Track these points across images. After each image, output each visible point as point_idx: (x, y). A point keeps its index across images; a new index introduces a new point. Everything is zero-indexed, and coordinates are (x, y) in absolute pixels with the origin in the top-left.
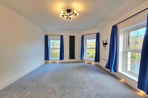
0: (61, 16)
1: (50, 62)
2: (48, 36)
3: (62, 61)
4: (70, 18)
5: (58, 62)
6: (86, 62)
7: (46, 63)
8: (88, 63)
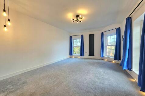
0: (72, 22)
1: (74, 57)
2: (72, 37)
3: (82, 57)
4: (80, 21)
5: (79, 57)
6: (106, 60)
7: (71, 57)
8: (108, 61)
